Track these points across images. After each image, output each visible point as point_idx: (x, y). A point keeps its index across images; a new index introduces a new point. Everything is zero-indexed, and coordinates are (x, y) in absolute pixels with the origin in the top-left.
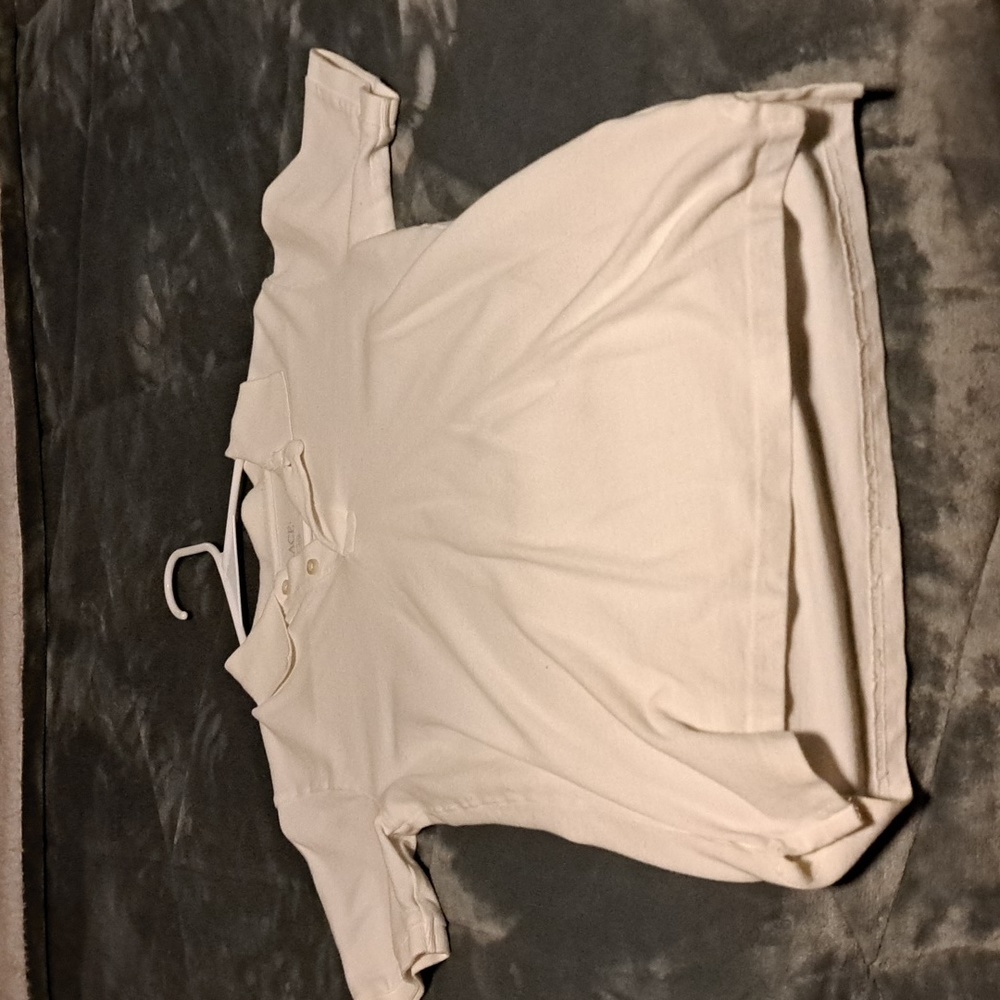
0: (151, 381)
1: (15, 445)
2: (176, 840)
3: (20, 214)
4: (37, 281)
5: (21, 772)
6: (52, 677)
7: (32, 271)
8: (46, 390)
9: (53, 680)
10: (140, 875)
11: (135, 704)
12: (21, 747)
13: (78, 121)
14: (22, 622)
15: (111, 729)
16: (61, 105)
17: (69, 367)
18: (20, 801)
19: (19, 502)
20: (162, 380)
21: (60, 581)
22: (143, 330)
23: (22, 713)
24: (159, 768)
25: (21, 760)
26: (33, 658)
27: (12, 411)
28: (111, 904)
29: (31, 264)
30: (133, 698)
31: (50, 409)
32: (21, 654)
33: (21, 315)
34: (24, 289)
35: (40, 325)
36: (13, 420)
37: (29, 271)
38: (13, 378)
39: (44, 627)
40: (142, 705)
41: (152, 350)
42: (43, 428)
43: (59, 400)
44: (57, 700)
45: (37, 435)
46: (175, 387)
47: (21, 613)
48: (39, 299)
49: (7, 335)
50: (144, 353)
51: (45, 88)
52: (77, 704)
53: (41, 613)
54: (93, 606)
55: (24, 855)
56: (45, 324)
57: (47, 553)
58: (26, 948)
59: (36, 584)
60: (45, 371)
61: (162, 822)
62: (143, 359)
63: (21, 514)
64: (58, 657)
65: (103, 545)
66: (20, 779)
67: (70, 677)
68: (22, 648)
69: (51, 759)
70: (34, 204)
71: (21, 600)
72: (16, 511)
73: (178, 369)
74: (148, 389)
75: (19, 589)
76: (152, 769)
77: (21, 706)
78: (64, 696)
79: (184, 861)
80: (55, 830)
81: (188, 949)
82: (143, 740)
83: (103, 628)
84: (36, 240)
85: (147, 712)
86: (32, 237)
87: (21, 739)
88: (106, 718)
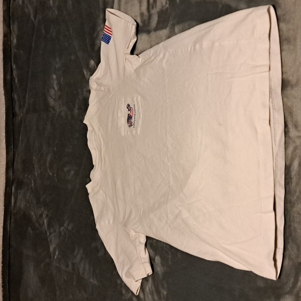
0: (54, 110)
1: (5, 119)
2: (55, 258)
3: (9, 43)
4: (14, 67)
5: (3, 224)
6: (14, 195)
7: (13, 63)
8: (15, 102)
9: (14, 196)
10: (42, 265)
11: (43, 212)
12: (3, 216)
13: (32, 17)
14: (5, 177)
15: (34, 217)
16: (26, 10)
17: (24, 97)
18: (2, 233)
19: (5, 138)
20: (58, 110)
21: (18, 165)
22: (52, 92)
23: (4, 206)
24: (50, 234)
25: (3, 220)
26: (8, 188)
27: (4, 109)
28: (32, 271)
29: (12, 60)
30: (43, 209)
31: (17, 109)
32: (4, 187)
33: (9, 77)
34: (10, 68)
35: (15, 81)
36: (5, 111)
37: (11, 63)
38: (5, 98)
39: (12, 178)
40: (45, 212)
41: (55, 100)
42: (14, 115)
43: (20, 107)
44: (15, 203)
45: (12, 117)
46: (63, 114)
47: (5, 174)
48: (15, 73)
49: (3, 84)
50: (52, 100)
51: (20, 3)
52: (22, 206)
53: (11, 174)
54: (30, 177)
55: (2, 249)
56: (16, 81)
57: (14, 155)
58: (2, 278)
59: (10, 165)
60: (16, 97)
61: (51, 251)
62: (52, 102)
63: (6, 142)
64: (16, 189)
65: (34, 158)
66: (2, 226)
67: (20, 197)
68: (5, 185)
69: (12, 220)
70: (15, 41)
71: (5, 170)
72: (4, 141)
73: (64, 108)
74: (52, 112)
75: (4, 166)
76: (48, 234)
77: (4, 203)
78: (18, 202)
79: (58, 265)
80: (13, 243)
81: (58, 293)
82: (45, 223)
83: (33, 184)
84: (15, 53)
85: (47, 215)
86: (13, 51)
87: (3, 214)
88: (33, 214)
